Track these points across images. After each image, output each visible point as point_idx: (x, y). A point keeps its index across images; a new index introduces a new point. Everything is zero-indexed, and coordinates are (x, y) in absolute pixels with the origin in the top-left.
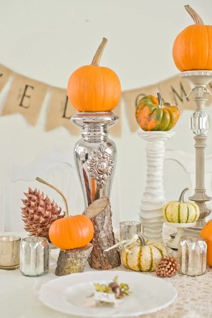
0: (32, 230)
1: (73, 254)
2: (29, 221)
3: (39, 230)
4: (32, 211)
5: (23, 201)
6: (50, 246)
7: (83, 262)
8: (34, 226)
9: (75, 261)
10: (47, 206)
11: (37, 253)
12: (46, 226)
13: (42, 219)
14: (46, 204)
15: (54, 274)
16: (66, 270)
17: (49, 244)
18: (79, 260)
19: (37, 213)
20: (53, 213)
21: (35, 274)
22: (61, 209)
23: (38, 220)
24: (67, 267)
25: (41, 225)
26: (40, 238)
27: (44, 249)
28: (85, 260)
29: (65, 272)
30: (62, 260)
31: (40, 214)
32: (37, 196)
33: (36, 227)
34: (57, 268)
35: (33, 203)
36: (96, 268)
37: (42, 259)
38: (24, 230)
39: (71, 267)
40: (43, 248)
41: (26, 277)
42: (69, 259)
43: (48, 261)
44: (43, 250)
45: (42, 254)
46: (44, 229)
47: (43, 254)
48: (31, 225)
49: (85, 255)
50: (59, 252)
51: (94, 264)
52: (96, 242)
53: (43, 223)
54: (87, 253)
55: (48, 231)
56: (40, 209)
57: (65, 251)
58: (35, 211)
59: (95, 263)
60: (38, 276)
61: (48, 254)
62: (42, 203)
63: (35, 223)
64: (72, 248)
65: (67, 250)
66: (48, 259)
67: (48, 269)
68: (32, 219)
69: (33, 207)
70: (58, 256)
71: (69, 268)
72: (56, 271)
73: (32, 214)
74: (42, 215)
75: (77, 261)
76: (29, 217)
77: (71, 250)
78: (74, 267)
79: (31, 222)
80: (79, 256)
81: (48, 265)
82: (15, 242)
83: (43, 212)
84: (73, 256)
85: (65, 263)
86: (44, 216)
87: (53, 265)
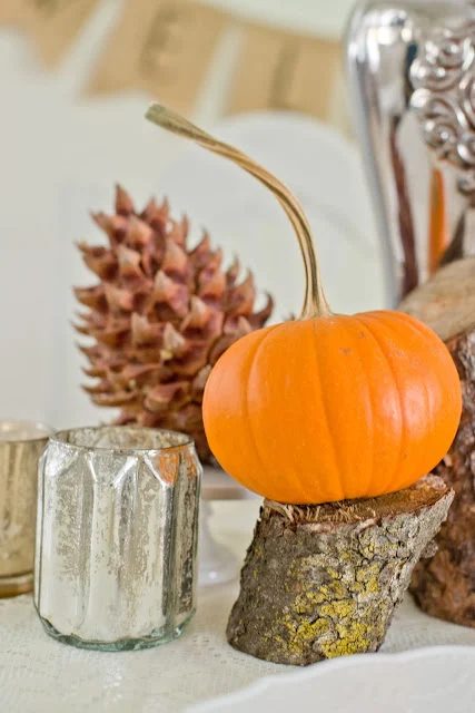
0: (122, 395)
1: (340, 531)
2: (107, 354)
3: (156, 396)
4: (121, 296)
5: (83, 248)
6: (209, 482)
7: (394, 582)
8: (129, 372)
9: (348, 577)
10: (203, 276)
11: (127, 514)
12: (191, 378)
13: (174, 340)
14: (199, 270)
15: (223, 639)
16: (292, 627)
17: (200, 468)
18: (374, 568)
19: (148, 308)
20: (231, 316)
21: (109, 636)
22: (270, 304)
23: (152, 344)
24: (299, 604)
25: (169, 372)
26: (153, 434)
27: (173, 493)
28: (407, 570)
29: (285, 634)
30: (274, 564)
31: (163, 311)
32: (157, 226)
33: (143, 379)
34: (239, 609)
35: (129, 258)
36: (447, 617)
37: (154, 552)
38: (86, 398)
39: (324, 610)
40: (164, 485)
41: (57, 646)
42: (315, 562)
43: (188, 566)
44: (163, 495)
45: (157, 521)
46: (178, 395)
47: (163, 522)
48: (116, 369)
49: (410, 544)
50: (257, 517)
51: (436, 594)
52: (462, 471)
53: (180, 359)
54: (417, 531)
55: (199, 404)
56: (164, 285)
57: (289, 511)
58: (139, 300)
59: (443, 589)
60: (128, 645)
61: (195, 526)
62: (178, 259)
63: (134, 361)
64: (338, 496)
65: (304, 507)
66: (192, 552)
67: (188, 607)
68: (121, 339)
69: (131, 277)
70: (252, 536)
71: (311, 614)
72: (233, 623)
73: (126, 313)
74: (177, 320)
75: (362, 574)
76: (110, 330)
77: (330, 507)
78: (341, 608)
79: (115, 354)
80: (373, 543)
81: (187, 585)
82: (20, 451)
83: (179, 306)
84: (341, 546)
85: (289, 582)
86: (184, 325)
87: (218, 584)
